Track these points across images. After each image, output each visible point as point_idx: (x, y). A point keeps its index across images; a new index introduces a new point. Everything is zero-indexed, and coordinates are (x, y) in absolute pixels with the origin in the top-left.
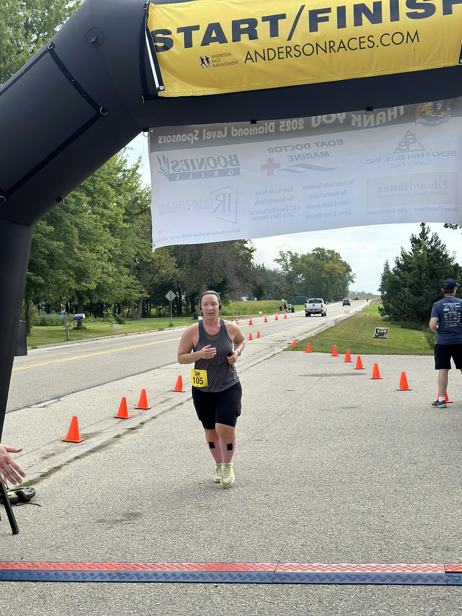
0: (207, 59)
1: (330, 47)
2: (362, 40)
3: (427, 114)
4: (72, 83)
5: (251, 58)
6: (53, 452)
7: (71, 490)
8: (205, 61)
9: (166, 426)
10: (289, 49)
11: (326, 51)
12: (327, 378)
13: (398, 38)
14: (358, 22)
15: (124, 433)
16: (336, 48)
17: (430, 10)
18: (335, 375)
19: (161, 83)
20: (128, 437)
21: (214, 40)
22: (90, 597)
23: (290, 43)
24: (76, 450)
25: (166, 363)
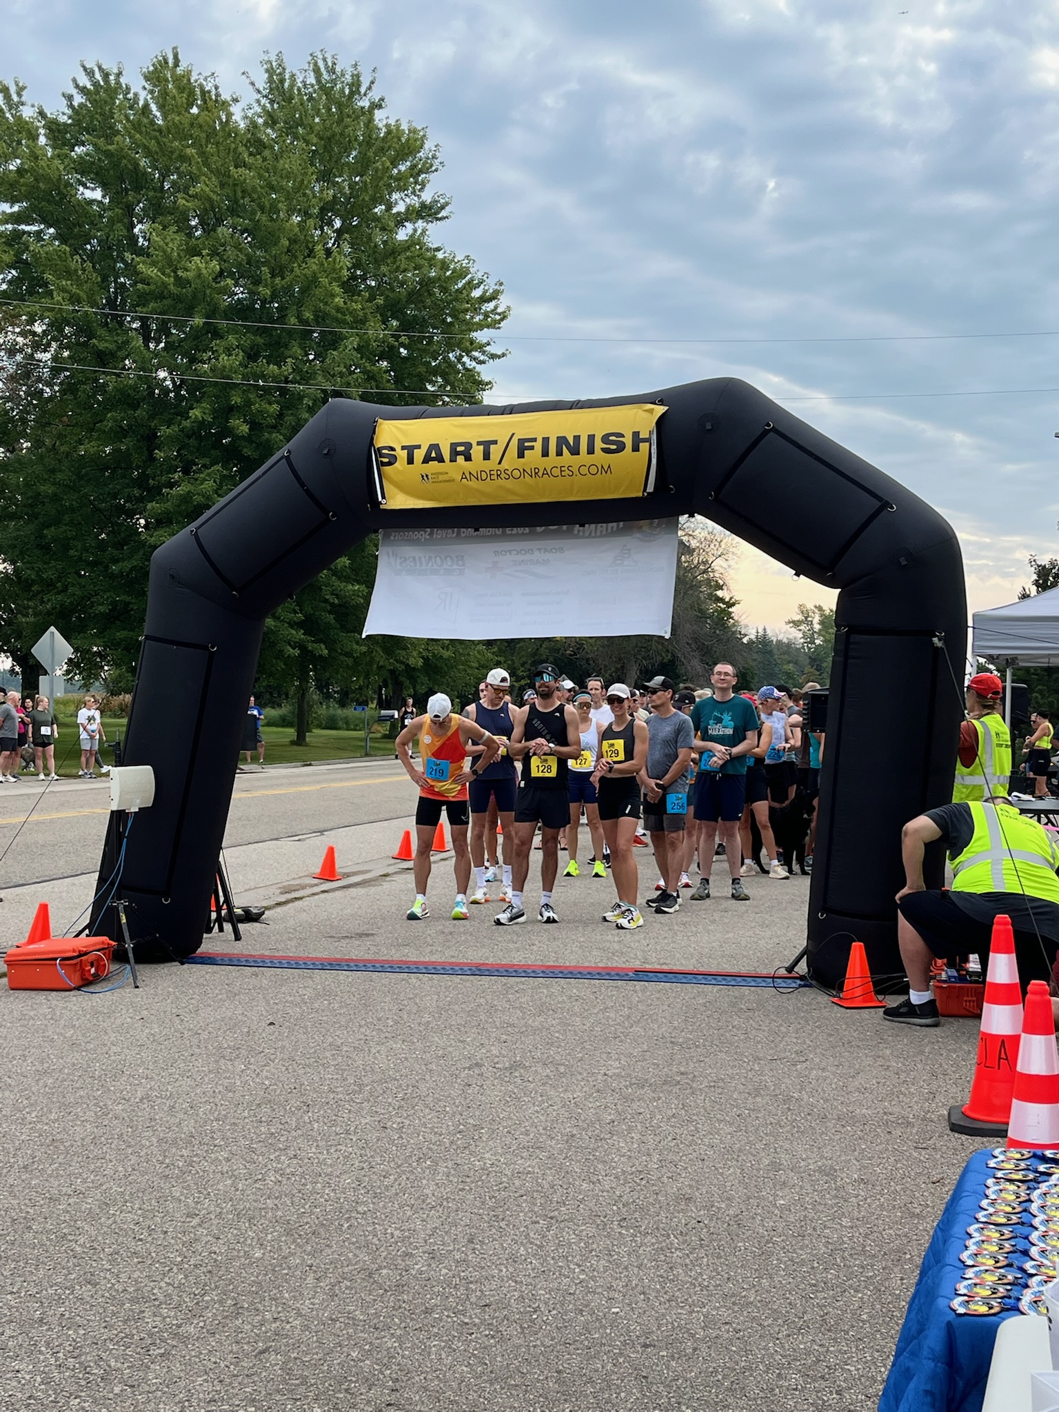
0: (427, 476)
1: (536, 473)
2: (563, 469)
3: (644, 529)
4: (304, 490)
5: (466, 478)
8: (425, 478)
10: (499, 473)
11: (532, 476)
13: (593, 469)
14: (559, 453)
15: (396, 873)
16: (540, 474)
17: (621, 447)
19: (383, 497)
21: (433, 459)
23: (499, 467)
24: (327, 885)
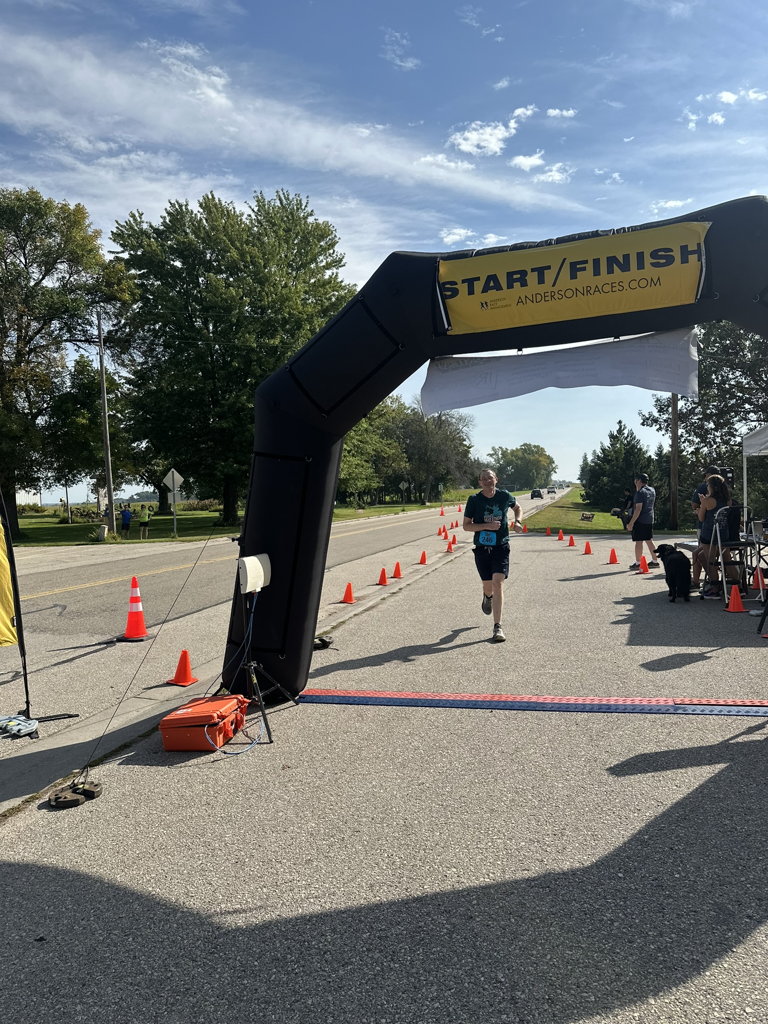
0: (486, 303)
1: (587, 291)
2: (614, 285)
4: (378, 326)
5: (522, 302)
6: (335, 611)
7: (359, 639)
8: (485, 305)
9: (419, 591)
10: (553, 294)
11: (583, 295)
12: (546, 553)
13: (643, 283)
14: (610, 271)
15: (388, 597)
17: (670, 260)
18: (553, 551)
20: (392, 599)
21: (492, 288)
22: (396, 716)
23: (553, 289)
24: (352, 610)
25: (409, 541)
